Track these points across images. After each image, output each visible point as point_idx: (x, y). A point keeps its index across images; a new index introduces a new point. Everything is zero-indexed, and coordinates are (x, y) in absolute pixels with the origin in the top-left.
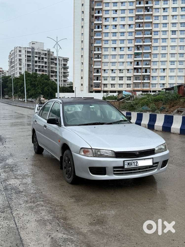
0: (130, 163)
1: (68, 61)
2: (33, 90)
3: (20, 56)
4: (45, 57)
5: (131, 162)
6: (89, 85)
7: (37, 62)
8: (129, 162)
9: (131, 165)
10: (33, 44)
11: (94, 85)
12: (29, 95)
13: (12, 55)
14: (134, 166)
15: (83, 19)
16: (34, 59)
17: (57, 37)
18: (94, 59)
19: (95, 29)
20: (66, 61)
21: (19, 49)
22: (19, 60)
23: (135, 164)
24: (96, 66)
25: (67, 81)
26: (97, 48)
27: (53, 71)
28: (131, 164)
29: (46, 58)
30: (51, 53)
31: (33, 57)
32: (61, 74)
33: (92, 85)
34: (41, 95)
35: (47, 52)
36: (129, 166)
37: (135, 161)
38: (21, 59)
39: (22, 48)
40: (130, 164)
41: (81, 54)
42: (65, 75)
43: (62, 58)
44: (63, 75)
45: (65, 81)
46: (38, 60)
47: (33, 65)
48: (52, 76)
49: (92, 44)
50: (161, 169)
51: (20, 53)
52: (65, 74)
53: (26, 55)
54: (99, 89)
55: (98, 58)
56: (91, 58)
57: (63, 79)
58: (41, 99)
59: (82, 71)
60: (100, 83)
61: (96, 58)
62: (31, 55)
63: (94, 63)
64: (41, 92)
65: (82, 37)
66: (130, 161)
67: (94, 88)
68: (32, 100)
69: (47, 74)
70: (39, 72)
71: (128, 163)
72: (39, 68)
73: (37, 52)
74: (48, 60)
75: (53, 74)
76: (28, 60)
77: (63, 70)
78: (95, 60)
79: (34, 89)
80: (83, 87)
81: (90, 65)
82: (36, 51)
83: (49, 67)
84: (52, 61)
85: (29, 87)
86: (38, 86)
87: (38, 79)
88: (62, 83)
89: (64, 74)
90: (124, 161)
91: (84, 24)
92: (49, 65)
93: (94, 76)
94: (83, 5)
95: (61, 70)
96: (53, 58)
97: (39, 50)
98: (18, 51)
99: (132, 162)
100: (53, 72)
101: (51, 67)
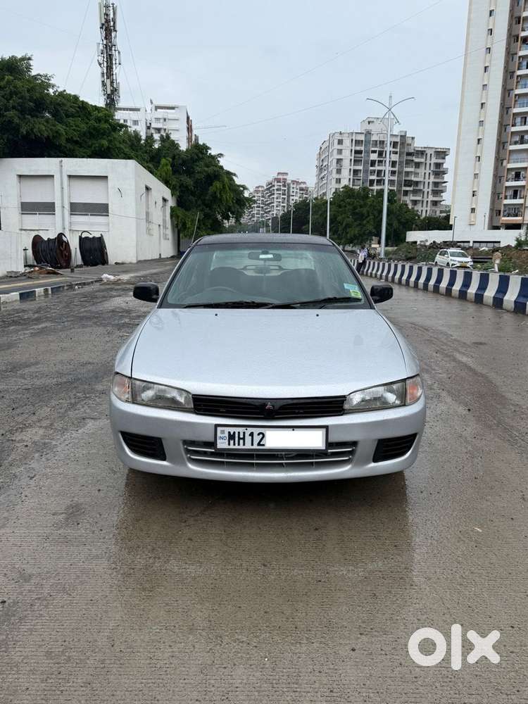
0: (237, 435)
1: (447, 157)
2: (357, 225)
3: (340, 152)
4: (394, 150)
5: (239, 433)
6: (492, 210)
7: (375, 164)
8: (234, 432)
9: (241, 441)
10: (369, 123)
11: (505, 211)
12: (347, 239)
13: (323, 153)
14: (252, 445)
15: (490, 49)
16: (369, 156)
17: (391, 97)
18: (510, 145)
19: (519, 69)
20: (443, 156)
21: (338, 137)
22: (337, 163)
23: (257, 439)
24: (514, 162)
25: (442, 203)
26: (522, 118)
27: (409, 181)
28: (239, 438)
29: (396, 153)
30: (409, 141)
31: (367, 152)
32: (428, 188)
33: (500, 211)
34: (374, 238)
35: (398, 140)
36: (234, 444)
37: (256, 431)
38: (341, 159)
39: (345, 135)
40: (237, 439)
41: (478, 135)
42: (438, 189)
43: (434, 150)
44: (432, 190)
45: (435, 203)
46: (377, 159)
47: (366, 171)
48: (406, 193)
49: (509, 108)
50: (373, 465)
51: (340, 147)
52: (438, 187)
53: (351, 150)
54: (518, 219)
55: (522, 143)
56: (504, 143)
57: (431, 198)
58: (373, 246)
59: (475, 178)
60: (522, 204)
61: (516, 143)
62: (362, 148)
63: (509, 157)
64: (374, 231)
65: (484, 94)
66: (237, 430)
67: (503, 218)
68: (354, 249)
69: (395, 188)
70: (377, 185)
71: (229, 433)
72: (378, 176)
73: (376, 141)
74: (400, 156)
75: (408, 189)
76: (354, 160)
77: (432, 177)
78: (512, 147)
79: (360, 224)
80: (475, 217)
81: (499, 160)
82: (374, 138)
83: (400, 173)
84: (410, 158)
85: (348, 219)
86: (369, 216)
87: (369, 202)
88: (429, 209)
89: (435, 187)
90: (217, 426)
91: (492, 62)
92: (402, 167)
93: (506, 187)
94: (491, 13)
95: (429, 179)
96: (413, 151)
97: (382, 135)
98: (336, 142)
99: (244, 433)
100: (408, 183)
101: (405, 172)
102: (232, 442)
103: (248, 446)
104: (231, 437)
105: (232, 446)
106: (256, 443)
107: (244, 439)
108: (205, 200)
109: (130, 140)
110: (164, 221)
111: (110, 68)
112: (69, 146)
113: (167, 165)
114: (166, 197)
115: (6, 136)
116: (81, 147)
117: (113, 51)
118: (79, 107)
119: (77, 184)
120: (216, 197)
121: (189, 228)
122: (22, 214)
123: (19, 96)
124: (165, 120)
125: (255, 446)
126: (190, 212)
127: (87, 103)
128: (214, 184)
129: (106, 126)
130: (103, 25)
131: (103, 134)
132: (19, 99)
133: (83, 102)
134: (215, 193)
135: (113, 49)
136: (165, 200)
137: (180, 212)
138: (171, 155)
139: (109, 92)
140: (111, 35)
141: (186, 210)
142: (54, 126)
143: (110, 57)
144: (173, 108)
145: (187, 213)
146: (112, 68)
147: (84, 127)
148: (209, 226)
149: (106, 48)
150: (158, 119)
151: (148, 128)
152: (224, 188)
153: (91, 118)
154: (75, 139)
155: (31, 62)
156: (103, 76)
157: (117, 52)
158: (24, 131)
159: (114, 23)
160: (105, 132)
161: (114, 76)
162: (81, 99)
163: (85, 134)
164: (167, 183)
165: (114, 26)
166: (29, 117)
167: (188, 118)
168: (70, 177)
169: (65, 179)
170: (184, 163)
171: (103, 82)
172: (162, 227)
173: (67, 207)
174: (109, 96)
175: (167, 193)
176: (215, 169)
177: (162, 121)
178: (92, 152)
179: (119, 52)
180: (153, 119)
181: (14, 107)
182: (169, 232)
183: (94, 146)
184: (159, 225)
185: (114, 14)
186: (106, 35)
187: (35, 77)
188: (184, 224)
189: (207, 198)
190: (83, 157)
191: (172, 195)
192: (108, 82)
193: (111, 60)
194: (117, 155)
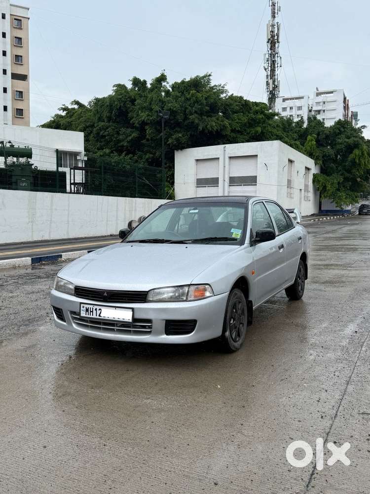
0: (89, 310)
5: (90, 308)
8: (88, 308)
9: (91, 313)
14: (96, 316)
23: (98, 312)
37: (98, 308)
40: (89, 312)
50: (165, 336)
66: (89, 306)
71: (86, 308)
90: (81, 303)
99: (93, 308)
102: (87, 313)
103: (94, 316)
104: (87, 310)
105: (87, 316)
106: (98, 315)
107: (92, 312)
108: (345, 166)
109: (283, 124)
110: (306, 186)
111: (273, 71)
112: (233, 135)
113: (312, 140)
114: (309, 166)
115: (190, 132)
116: (242, 134)
117: (276, 58)
118: (242, 105)
119: (235, 162)
120: (356, 162)
121: (329, 190)
122: (197, 187)
123: (200, 103)
124: (324, 103)
125: (98, 317)
126: (331, 177)
127: (249, 101)
128: (354, 152)
129: (261, 116)
130: (269, 39)
131: (259, 123)
132: (199, 105)
133: (246, 100)
134: (355, 159)
135: (276, 56)
136: (308, 169)
137: (322, 178)
138: (316, 132)
139: (271, 89)
140: (275, 46)
141: (328, 175)
142: (222, 121)
143: (274, 62)
144: (332, 92)
145: (328, 178)
146: (275, 71)
147: (245, 119)
148: (348, 188)
149: (271, 56)
150: (318, 103)
151: (310, 111)
152: (363, 154)
153: (251, 111)
154: (237, 129)
155: (211, 77)
156: (267, 78)
157: (279, 58)
158: (200, 128)
159: (278, 37)
160: (260, 120)
161: (276, 76)
162: (245, 99)
163: (245, 125)
164: (310, 155)
165: (278, 39)
166: (205, 117)
167: (345, 98)
168: (230, 158)
169: (227, 159)
170: (327, 137)
171: (267, 82)
172: (303, 191)
173: (227, 180)
174: (271, 92)
175: (310, 162)
176: (356, 139)
177: (322, 104)
178: (250, 138)
179: (281, 58)
180: (315, 104)
181: (196, 112)
182: (311, 195)
183: (251, 132)
184: (301, 190)
185: (278, 29)
186: (271, 47)
187: (212, 88)
188: (325, 187)
189: (347, 164)
190: (243, 142)
191: (316, 165)
192: (271, 81)
193: (274, 64)
194: (270, 137)
